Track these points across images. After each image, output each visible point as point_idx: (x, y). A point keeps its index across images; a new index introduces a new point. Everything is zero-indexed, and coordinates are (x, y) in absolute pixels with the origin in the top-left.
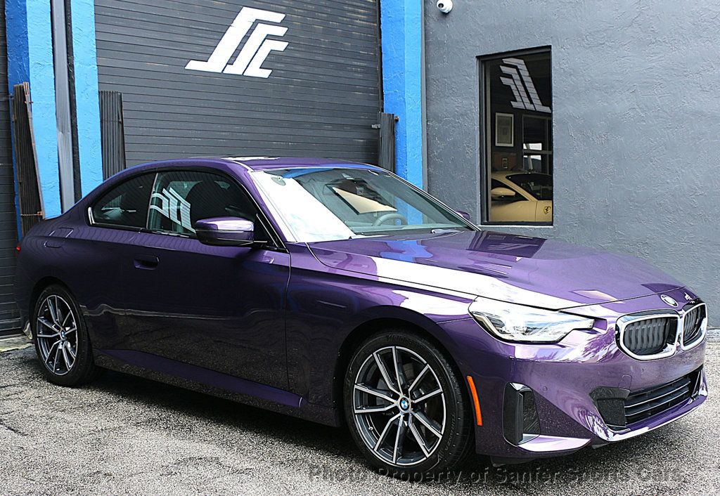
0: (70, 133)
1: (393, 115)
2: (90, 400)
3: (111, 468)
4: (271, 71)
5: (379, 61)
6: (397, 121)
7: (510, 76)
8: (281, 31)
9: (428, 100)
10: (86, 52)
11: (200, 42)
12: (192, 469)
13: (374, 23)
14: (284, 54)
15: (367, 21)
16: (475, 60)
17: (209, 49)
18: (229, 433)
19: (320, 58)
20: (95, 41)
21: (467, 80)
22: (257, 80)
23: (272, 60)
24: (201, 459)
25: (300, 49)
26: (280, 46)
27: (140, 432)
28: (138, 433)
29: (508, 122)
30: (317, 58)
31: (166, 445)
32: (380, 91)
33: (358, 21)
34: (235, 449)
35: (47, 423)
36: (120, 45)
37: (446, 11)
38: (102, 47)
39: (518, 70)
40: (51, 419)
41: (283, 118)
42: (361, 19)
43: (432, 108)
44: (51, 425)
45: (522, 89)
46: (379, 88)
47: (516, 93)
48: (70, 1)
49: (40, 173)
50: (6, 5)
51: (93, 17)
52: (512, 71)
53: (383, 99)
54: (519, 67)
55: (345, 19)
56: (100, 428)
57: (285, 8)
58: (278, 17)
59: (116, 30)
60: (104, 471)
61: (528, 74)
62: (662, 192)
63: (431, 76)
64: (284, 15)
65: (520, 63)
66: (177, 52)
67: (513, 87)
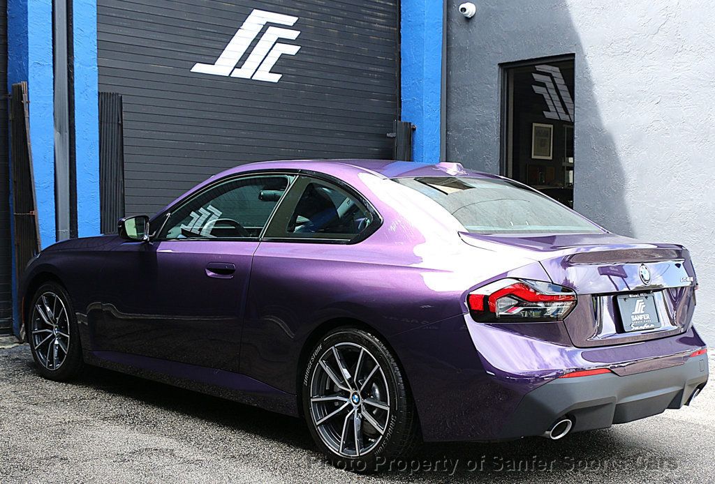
0: (67, 134)
1: (410, 123)
2: (64, 396)
3: (68, 454)
4: (281, 75)
5: (398, 66)
6: (414, 129)
7: (543, 85)
8: (293, 34)
9: (447, 109)
10: (87, 53)
11: (207, 44)
12: (145, 458)
13: (393, 27)
14: (296, 58)
15: (386, 25)
16: (497, 67)
17: (216, 52)
18: (192, 430)
19: (335, 63)
20: (96, 42)
21: (488, 88)
22: (266, 84)
23: (282, 64)
24: (156, 450)
25: (313, 53)
26: (292, 50)
27: (105, 425)
28: (104, 426)
29: (547, 133)
30: (330, 63)
31: (126, 437)
32: (398, 99)
33: (377, 25)
34: (193, 443)
35: (17, 414)
36: (124, 46)
37: (469, 16)
38: (104, 47)
39: (552, 78)
40: (22, 410)
41: (292, 124)
42: (379, 23)
43: (452, 117)
44: (21, 416)
45: (556, 98)
46: (398, 95)
47: (549, 103)
48: (72, 1)
49: (35, 173)
50: (8, 4)
51: (96, 18)
52: (546, 79)
53: (401, 107)
54: (553, 75)
55: (362, 23)
56: (67, 420)
57: (298, 11)
58: (291, 20)
59: (120, 31)
60: (61, 455)
61: (563, 83)
62: (686, 209)
63: (453, 84)
64: (297, 18)
65: (555, 71)
66: (182, 54)
67: (546, 96)
